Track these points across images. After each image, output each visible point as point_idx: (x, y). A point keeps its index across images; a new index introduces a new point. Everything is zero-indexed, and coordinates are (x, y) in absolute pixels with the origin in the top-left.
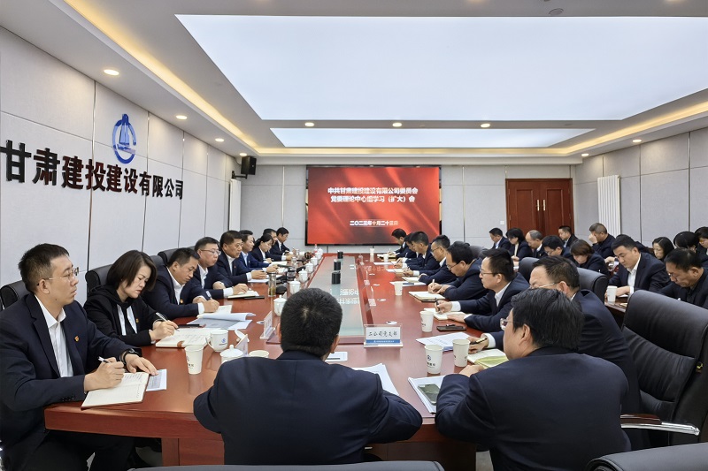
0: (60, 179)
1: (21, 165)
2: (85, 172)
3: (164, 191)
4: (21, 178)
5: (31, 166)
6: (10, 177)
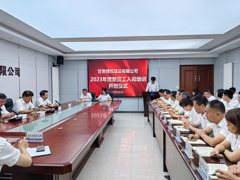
3: (7, 73)
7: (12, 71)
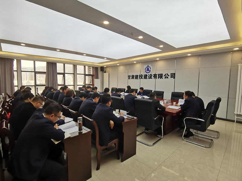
0: (135, 78)
1: (130, 77)
2: (139, 76)
3: (164, 77)
4: (130, 79)
5: (131, 77)
6: (129, 79)
7: (167, 76)
